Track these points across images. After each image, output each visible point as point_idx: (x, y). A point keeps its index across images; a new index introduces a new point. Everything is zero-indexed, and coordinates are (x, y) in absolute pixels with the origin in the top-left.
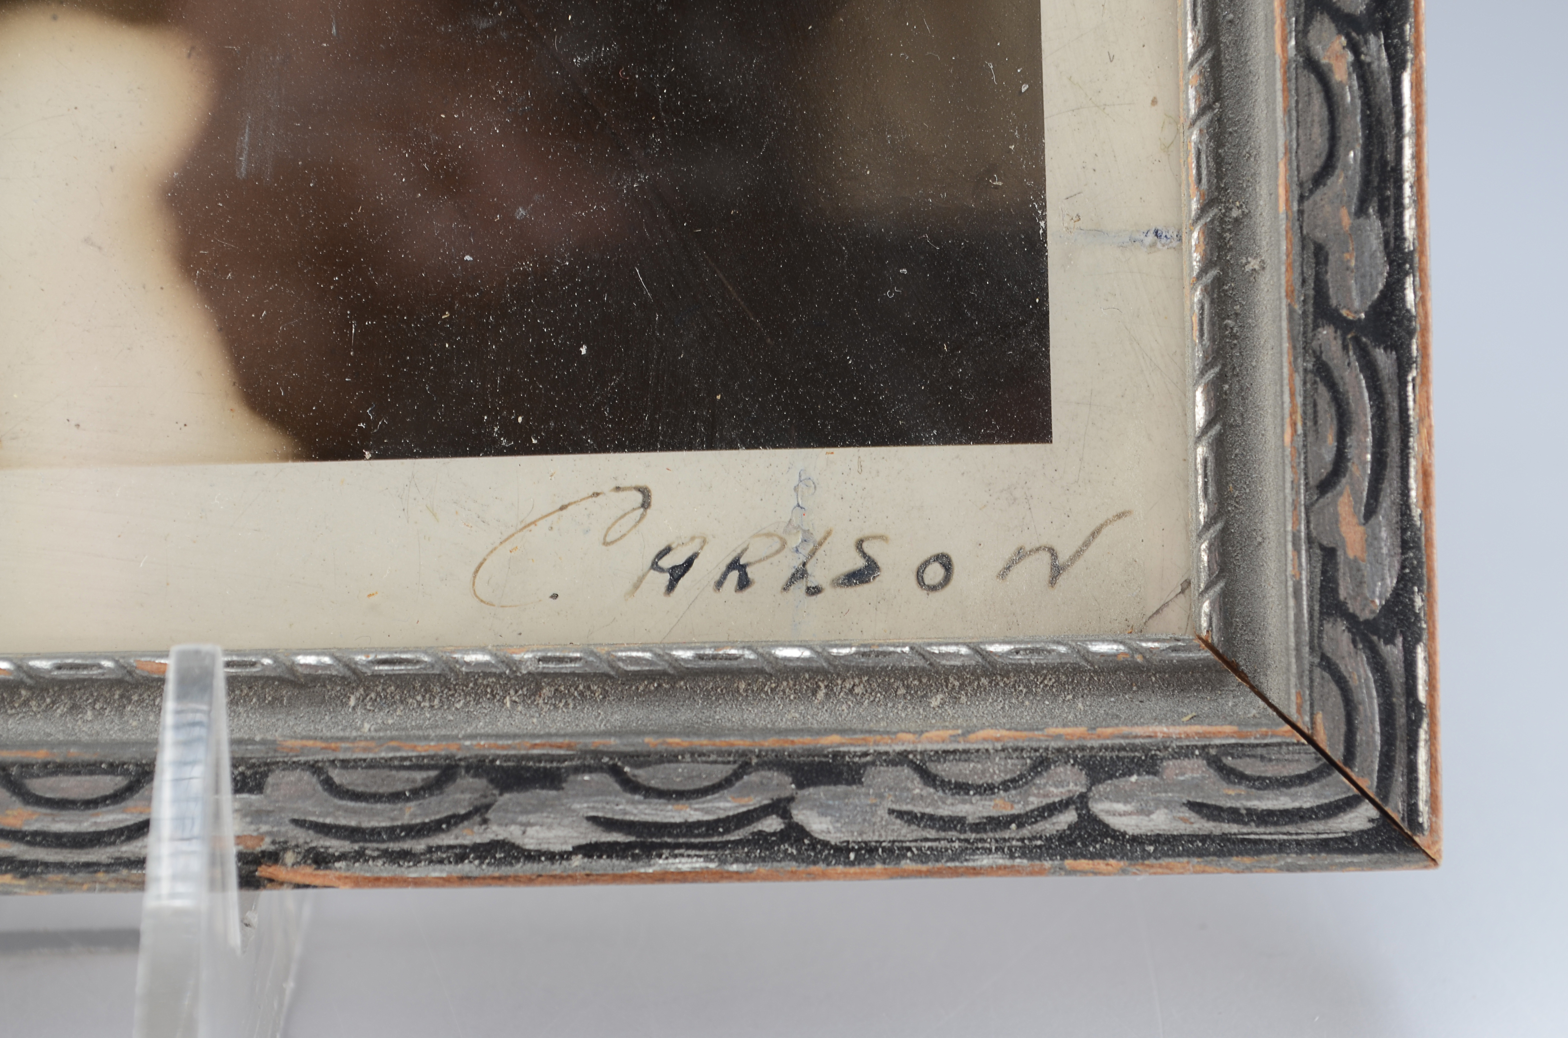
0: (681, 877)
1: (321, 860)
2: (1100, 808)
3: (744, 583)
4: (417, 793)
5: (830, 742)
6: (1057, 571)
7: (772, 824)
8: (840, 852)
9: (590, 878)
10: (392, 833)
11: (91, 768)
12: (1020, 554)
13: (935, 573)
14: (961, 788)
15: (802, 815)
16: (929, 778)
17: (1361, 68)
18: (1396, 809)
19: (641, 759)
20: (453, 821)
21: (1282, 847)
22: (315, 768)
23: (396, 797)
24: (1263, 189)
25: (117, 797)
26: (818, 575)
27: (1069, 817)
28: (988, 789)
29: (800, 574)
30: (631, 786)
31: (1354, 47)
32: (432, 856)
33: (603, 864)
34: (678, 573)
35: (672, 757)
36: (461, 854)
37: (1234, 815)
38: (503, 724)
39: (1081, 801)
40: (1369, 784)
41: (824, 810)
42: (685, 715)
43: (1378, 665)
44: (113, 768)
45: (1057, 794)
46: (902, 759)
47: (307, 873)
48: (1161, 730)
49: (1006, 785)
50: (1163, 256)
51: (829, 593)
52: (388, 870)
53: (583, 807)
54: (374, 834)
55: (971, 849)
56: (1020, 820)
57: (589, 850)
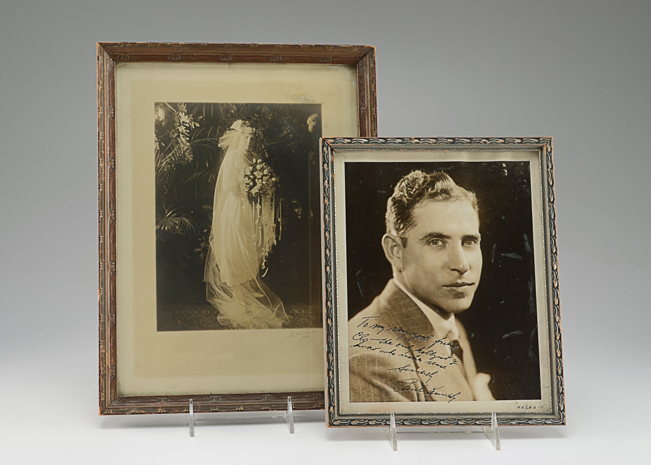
0: (522, 426)
1: (501, 424)
2: (546, 422)
3: (523, 408)
4: (506, 420)
5: (530, 418)
6: (542, 407)
7: (527, 422)
8: (531, 424)
9: (516, 426)
10: (505, 423)
11: (487, 419)
12: (540, 407)
13: (535, 408)
14: (538, 420)
15: (529, 422)
16: (536, 420)
17: (560, 378)
18: (563, 422)
19: (519, 418)
20: (508, 422)
21: (557, 424)
22: (500, 419)
23: (505, 421)
24: (554, 385)
25: (489, 421)
26: (528, 408)
27: (544, 422)
28: (539, 421)
29: (526, 408)
30: (519, 420)
31: (560, 377)
32: (507, 424)
33: (517, 425)
34: (519, 407)
35: (521, 418)
36: (509, 424)
37: (554, 422)
38: (510, 417)
39: (545, 421)
40: (562, 420)
41: (530, 422)
42: (521, 416)
43: (562, 413)
44: (489, 419)
45: (543, 421)
46: (534, 419)
47: (500, 425)
48: (550, 417)
49: (541, 420)
50: (548, 388)
51: (528, 409)
52: (504, 425)
53: (516, 421)
54: (504, 423)
55: (538, 424)
56: (541, 422)
57: (516, 424)
